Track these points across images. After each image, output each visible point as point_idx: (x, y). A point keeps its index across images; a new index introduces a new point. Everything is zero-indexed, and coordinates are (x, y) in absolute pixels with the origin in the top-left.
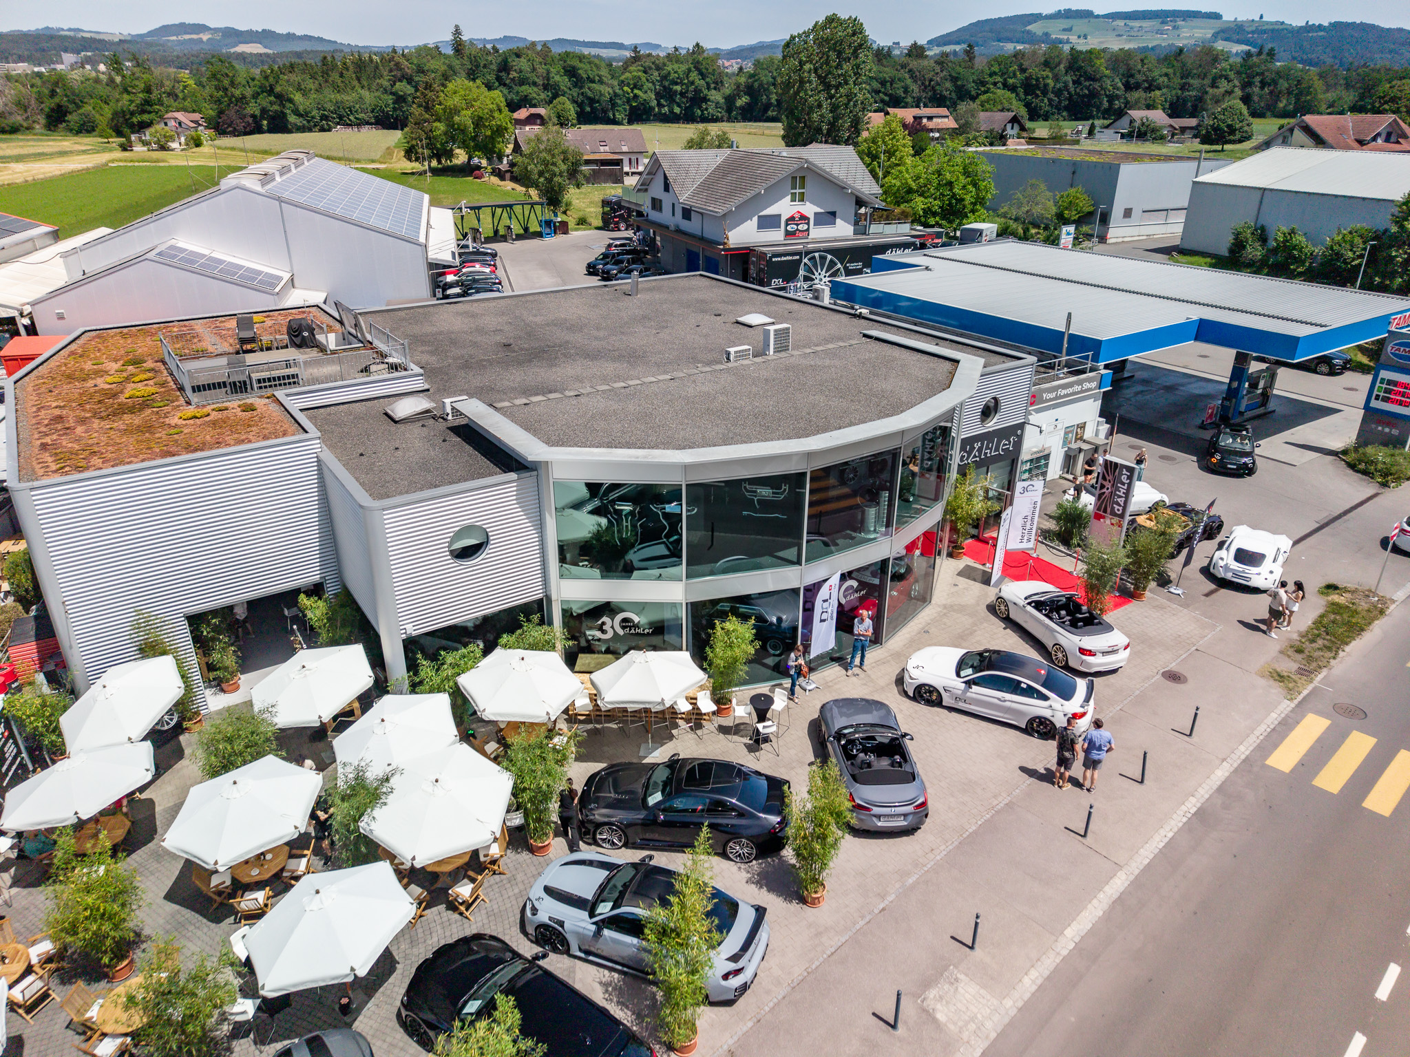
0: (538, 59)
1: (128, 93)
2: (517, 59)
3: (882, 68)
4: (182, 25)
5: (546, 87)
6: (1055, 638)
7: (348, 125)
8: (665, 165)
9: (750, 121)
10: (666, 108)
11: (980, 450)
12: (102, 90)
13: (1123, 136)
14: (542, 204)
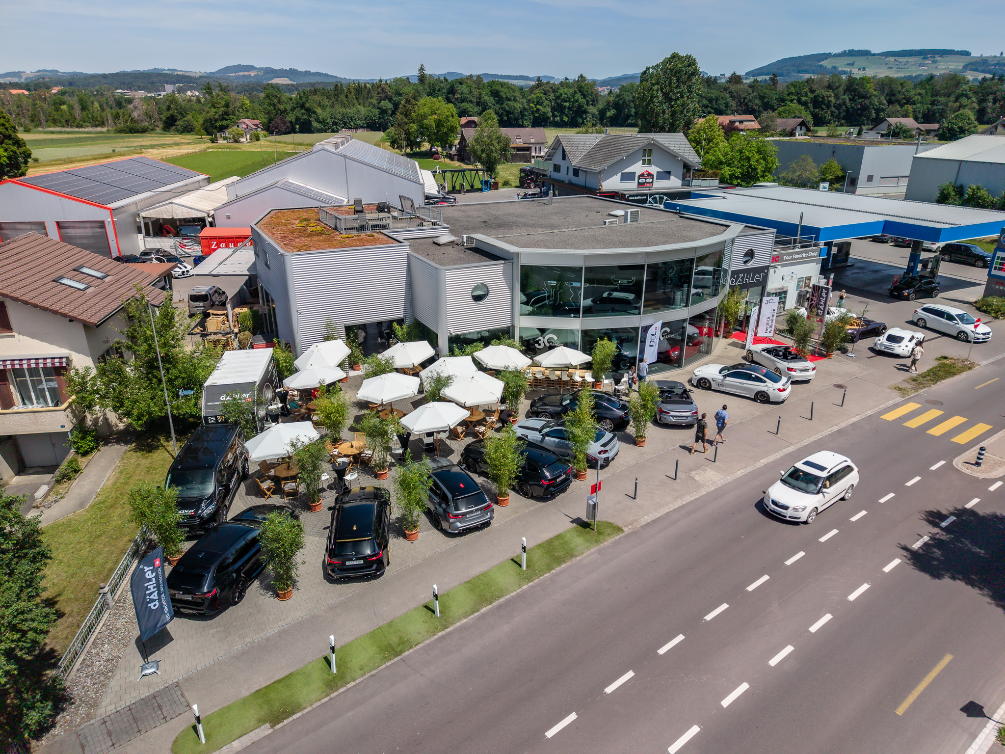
0: (474, 86)
1: (215, 107)
2: (460, 86)
3: (710, 90)
4: (239, 66)
5: (478, 104)
6: (776, 365)
7: (349, 128)
8: (564, 143)
9: (616, 126)
10: (558, 118)
11: (743, 278)
12: (197, 107)
13: (882, 136)
14: (483, 170)
